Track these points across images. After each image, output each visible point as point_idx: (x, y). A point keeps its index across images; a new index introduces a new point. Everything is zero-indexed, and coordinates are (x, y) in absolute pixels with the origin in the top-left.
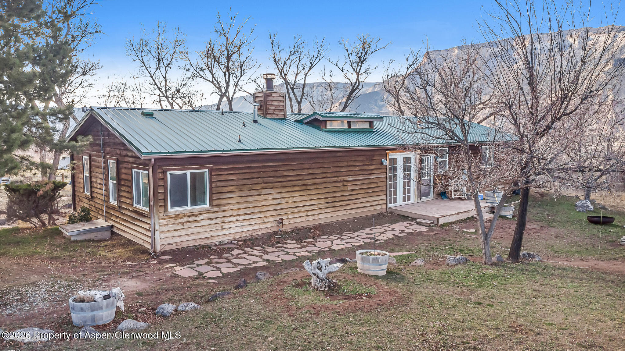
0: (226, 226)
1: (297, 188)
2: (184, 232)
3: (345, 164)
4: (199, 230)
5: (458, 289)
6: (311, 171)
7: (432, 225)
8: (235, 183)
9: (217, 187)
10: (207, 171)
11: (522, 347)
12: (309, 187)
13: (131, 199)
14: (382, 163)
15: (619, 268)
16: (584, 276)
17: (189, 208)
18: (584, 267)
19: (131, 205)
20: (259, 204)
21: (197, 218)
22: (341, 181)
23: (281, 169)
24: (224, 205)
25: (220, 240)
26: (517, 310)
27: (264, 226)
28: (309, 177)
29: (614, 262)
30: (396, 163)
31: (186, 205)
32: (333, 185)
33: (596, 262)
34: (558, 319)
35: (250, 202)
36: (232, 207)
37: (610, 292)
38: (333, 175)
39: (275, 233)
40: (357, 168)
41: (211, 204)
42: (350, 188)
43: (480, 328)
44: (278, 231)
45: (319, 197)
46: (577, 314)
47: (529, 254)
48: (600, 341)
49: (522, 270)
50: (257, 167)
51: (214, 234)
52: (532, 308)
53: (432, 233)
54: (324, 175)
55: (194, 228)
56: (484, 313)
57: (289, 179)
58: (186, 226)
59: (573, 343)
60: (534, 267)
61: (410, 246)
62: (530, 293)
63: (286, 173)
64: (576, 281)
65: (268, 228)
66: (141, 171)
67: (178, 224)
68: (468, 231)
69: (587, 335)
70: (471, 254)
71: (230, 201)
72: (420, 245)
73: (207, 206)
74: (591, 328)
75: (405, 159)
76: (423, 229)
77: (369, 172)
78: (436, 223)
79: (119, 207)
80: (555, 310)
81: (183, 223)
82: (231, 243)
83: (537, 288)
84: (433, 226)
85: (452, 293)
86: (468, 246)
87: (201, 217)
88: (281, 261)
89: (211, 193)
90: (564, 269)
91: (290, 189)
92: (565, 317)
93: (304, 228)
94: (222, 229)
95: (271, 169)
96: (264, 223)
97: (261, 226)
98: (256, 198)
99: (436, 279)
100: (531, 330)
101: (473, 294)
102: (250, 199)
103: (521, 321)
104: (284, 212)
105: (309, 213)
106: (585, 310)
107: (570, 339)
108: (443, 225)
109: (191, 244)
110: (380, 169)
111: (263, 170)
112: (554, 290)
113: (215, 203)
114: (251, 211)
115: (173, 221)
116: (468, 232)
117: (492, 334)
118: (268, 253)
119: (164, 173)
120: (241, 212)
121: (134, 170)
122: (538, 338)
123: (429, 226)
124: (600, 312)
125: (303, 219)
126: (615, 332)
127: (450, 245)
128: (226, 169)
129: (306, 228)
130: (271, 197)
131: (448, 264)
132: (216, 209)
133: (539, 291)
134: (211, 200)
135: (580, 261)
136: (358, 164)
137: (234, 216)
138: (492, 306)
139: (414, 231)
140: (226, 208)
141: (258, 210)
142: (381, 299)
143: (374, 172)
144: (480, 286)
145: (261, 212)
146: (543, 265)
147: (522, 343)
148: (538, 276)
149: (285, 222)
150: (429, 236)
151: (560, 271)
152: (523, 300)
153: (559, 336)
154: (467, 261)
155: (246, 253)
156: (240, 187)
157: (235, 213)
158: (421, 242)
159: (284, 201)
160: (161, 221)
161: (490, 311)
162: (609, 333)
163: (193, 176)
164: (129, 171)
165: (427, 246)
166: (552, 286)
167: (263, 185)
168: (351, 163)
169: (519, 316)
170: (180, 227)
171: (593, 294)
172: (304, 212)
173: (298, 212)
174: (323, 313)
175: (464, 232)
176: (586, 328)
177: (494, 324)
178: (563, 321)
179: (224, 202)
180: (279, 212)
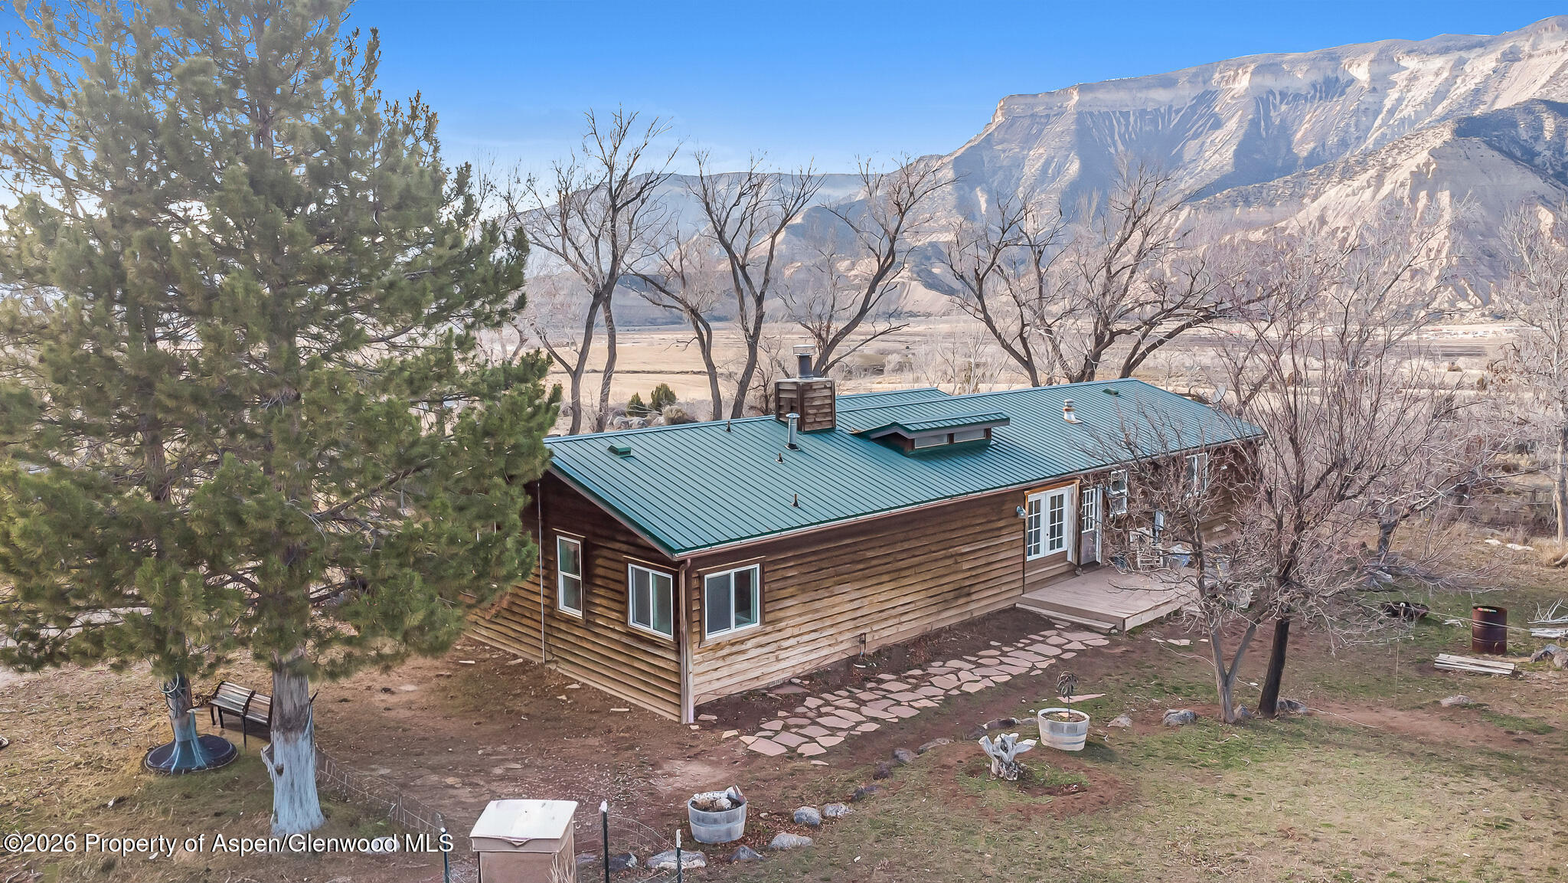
0: (783, 654)
1: (885, 578)
2: (725, 672)
3: (959, 524)
4: (746, 665)
5: (1198, 771)
6: (906, 546)
7: (1113, 631)
8: (796, 581)
9: (770, 591)
10: (758, 566)
11: (1297, 858)
12: (903, 574)
13: (625, 613)
14: (1017, 515)
15: (1424, 726)
16: (1371, 742)
17: (734, 631)
18: (1372, 723)
19: (625, 623)
20: (830, 612)
21: (743, 647)
22: (952, 556)
23: (862, 548)
24: (781, 620)
25: (775, 679)
26: (1286, 806)
27: (838, 648)
28: (904, 556)
29: (1419, 713)
30: (1038, 510)
31: (729, 626)
32: (940, 564)
33: (1392, 713)
34: (1338, 818)
35: (817, 611)
36: (791, 622)
37: (1407, 773)
38: (940, 546)
39: (853, 659)
40: (978, 529)
41: (763, 622)
42: (966, 566)
43: (1241, 833)
44: (859, 655)
45: (918, 588)
46: (1362, 810)
47: (1289, 702)
48: (1389, 848)
49: (1281, 733)
50: (828, 550)
51: (766, 670)
52: (1303, 800)
53: (1118, 651)
54: (926, 549)
55: (740, 664)
56: (1242, 811)
57: (874, 562)
58: (729, 661)
59: (1356, 851)
60: (1298, 726)
61: (1089, 680)
62: (1298, 776)
63: (870, 554)
64: (1361, 752)
65: (843, 651)
66: (651, 572)
67: (718, 659)
68: (1176, 642)
69: (1374, 840)
70: (1193, 696)
71: (789, 613)
72: (1106, 678)
73: (756, 626)
74: (1379, 830)
75: (1053, 498)
76: (1100, 641)
77: (997, 533)
78: (1120, 627)
79: (588, 621)
80: (1334, 804)
81: (723, 657)
82: (790, 683)
83: (1306, 767)
84: (1115, 634)
85: (1191, 780)
86: (1188, 680)
87: (749, 644)
88: (896, 720)
89: (763, 603)
90: (1344, 731)
91: (875, 581)
92: (1346, 814)
93: (896, 645)
94: (778, 660)
95: (848, 550)
96: (837, 643)
97: (832, 650)
98: (826, 602)
99: (1160, 753)
100: (1306, 835)
101: (1220, 779)
102: (817, 605)
103: (1292, 821)
104: (865, 620)
105: (904, 618)
106: (1372, 804)
107: (1353, 846)
108: (1131, 631)
109: (735, 690)
110: (1013, 525)
111: (837, 553)
112: (1330, 770)
113: (768, 618)
114: (819, 625)
115: (711, 653)
116: (1179, 647)
117: (1260, 841)
118: (863, 703)
119: (701, 578)
120: (805, 629)
121: (630, 566)
122: (1315, 845)
123: (1108, 634)
124: (1392, 806)
125: (893, 630)
126: (1408, 835)
127: (1156, 677)
128: (784, 560)
129: (898, 646)
130: (847, 597)
131: (1168, 725)
132: (769, 629)
133: (1311, 774)
134: (763, 613)
135: (1367, 710)
136: (978, 522)
137: (794, 637)
138: (1251, 799)
139: (1087, 645)
140: (783, 624)
141: (828, 622)
142: (1102, 793)
143: (1004, 532)
144: (1227, 766)
145: (832, 626)
146: (1311, 721)
147: (1298, 853)
148: (1306, 745)
149: (868, 639)
150: (1113, 656)
151: (1337, 735)
152: (1291, 789)
153: (1340, 842)
154: (1196, 718)
155: (828, 703)
156: (803, 588)
157: (796, 631)
158: (1105, 671)
159: (866, 601)
160: (695, 657)
161: (1248, 807)
162: (1400, 837)
163: (738, 575)
164: (621, 567)
165: (1118, 680)
166: (1327, 765)
167: (836, 579)
168: (967, 522)
169: (1288, 814)
170: (720, 663)
171: (1383, 777)
172: (895, 617)
173: (886, 619)
174: (1035, 817)
175: (1172, 646)
176: (1372, 830)
177: (1261, 825)
178: (1344, 821)
179: (781, 614)
180: (858, 623)
